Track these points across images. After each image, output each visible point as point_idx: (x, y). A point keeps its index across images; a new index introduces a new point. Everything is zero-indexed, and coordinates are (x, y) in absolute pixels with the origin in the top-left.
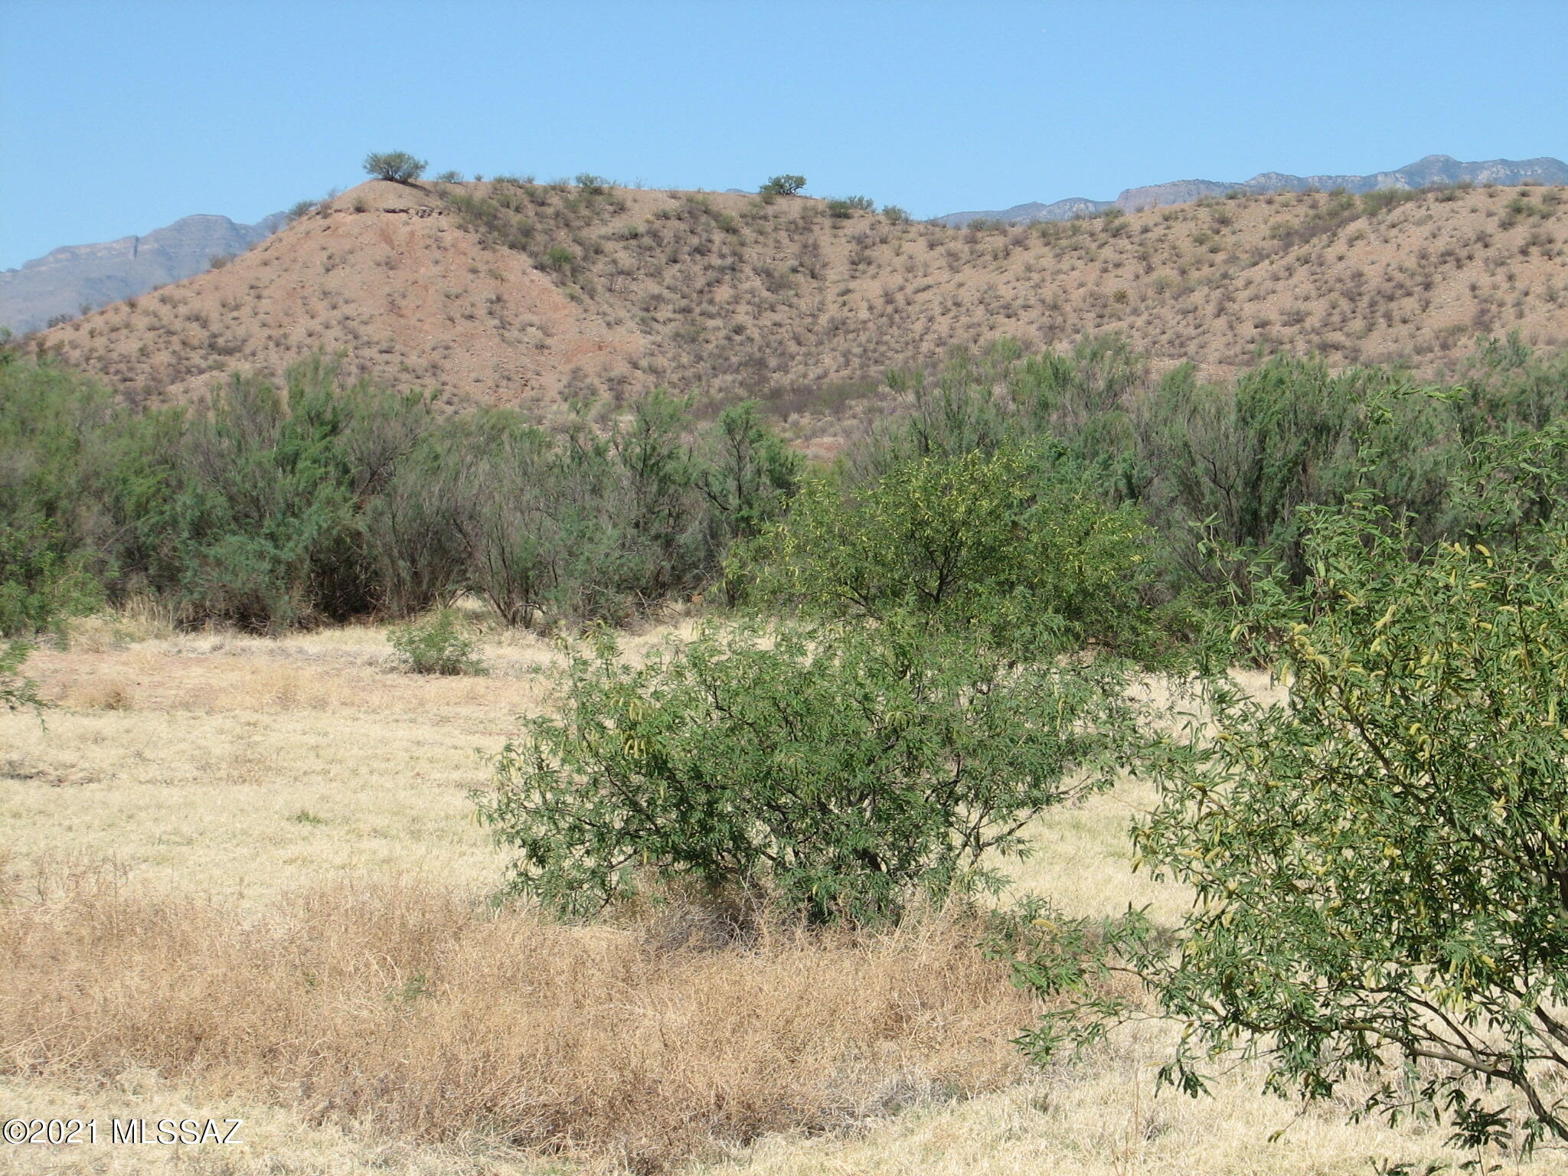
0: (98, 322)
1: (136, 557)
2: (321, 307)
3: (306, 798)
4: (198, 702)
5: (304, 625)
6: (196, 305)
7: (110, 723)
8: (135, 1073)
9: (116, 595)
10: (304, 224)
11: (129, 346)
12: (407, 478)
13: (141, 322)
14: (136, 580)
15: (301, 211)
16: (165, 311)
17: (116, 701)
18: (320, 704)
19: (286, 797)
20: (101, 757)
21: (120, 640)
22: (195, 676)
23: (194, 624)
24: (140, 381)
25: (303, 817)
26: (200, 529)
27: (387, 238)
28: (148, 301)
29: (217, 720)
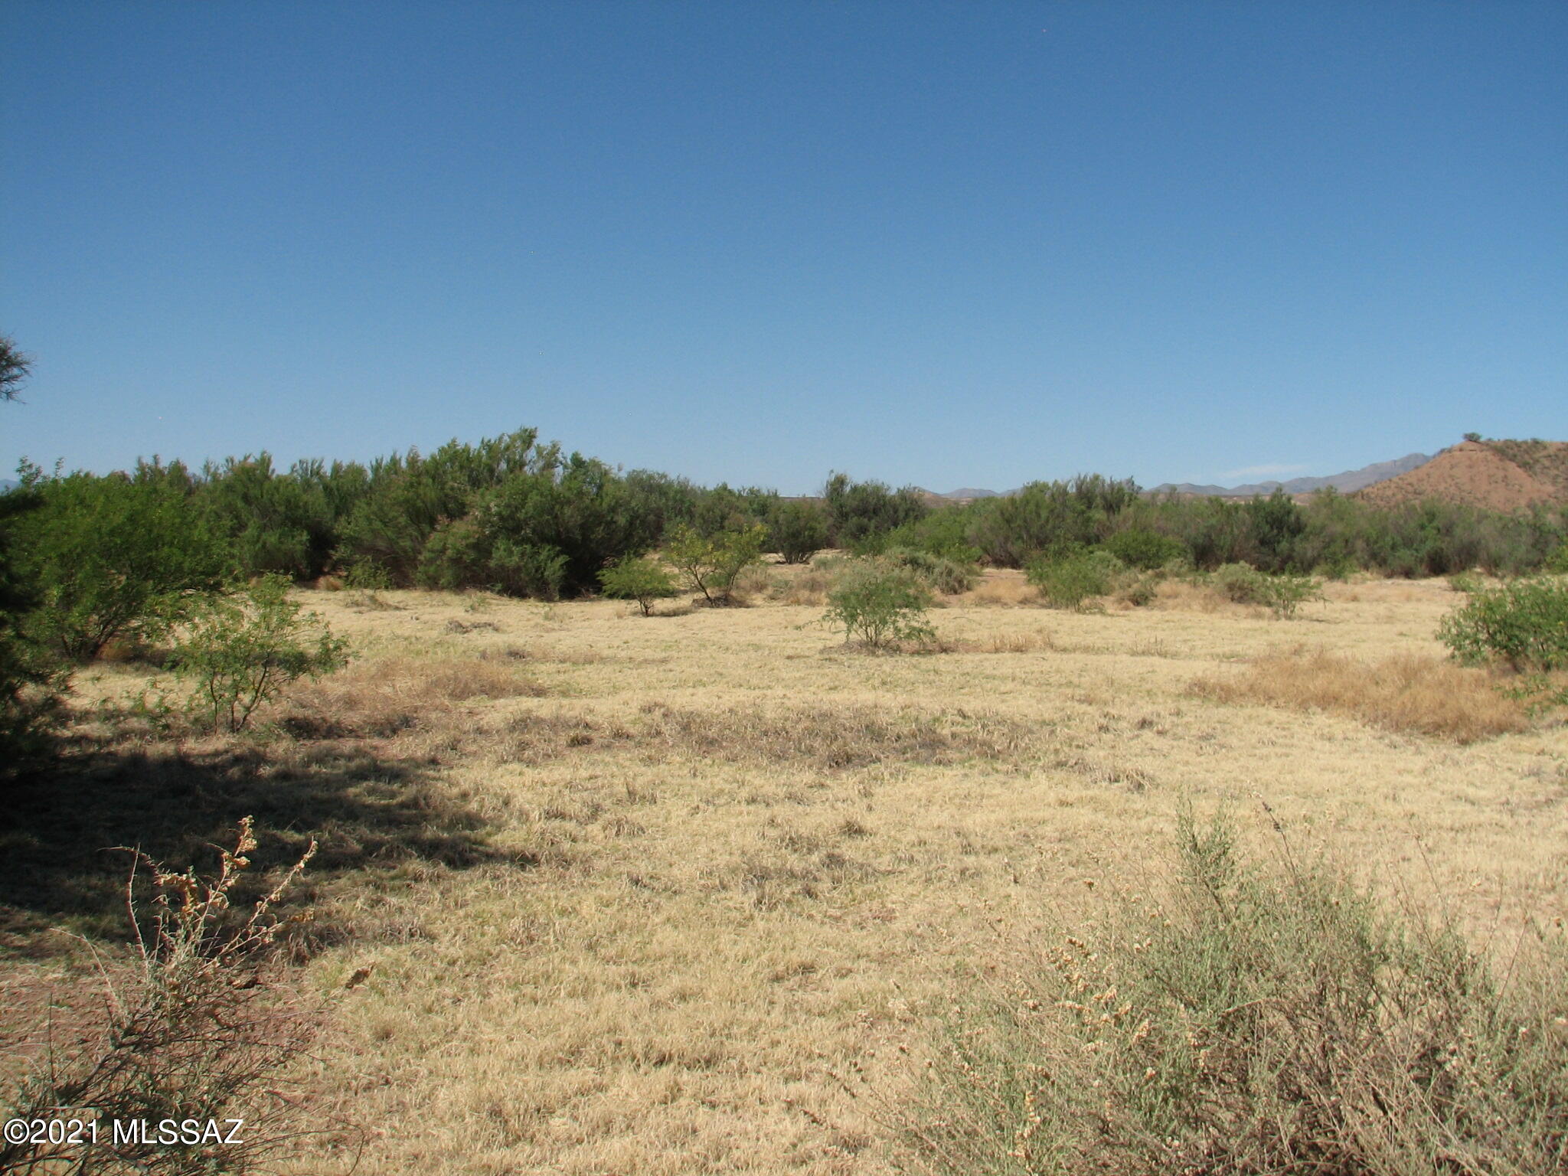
0: (1380, 486)
1: (1374, 556)
2: (1449, 480)
3: (1404, 629)
4: (1381, 599)
5: (1425, 576)
6: (1410, 480)
7: (1351, 605)
8: (1314, 708)
9: (1366, 567)
10: (1443, 455)
11: (1389, 493)
12: (1458, 531)
13: (1393, 486)
14: (1373, 563)
15: (1442, 451)
16: (1400, 482)
17: (1355, 599)
18: (1419, 600)
19: (1399, 627)
20: (1346, 615)
21: (1364, 580)
22: (1383, 592)
23: (1389, 576)
24: (1392, 504)
25: (1401, 634)
26: (1394, 547)
27: (1470, 458)
28: (1395, 479)
29: (1385, 605)
